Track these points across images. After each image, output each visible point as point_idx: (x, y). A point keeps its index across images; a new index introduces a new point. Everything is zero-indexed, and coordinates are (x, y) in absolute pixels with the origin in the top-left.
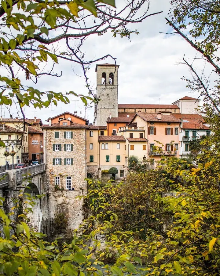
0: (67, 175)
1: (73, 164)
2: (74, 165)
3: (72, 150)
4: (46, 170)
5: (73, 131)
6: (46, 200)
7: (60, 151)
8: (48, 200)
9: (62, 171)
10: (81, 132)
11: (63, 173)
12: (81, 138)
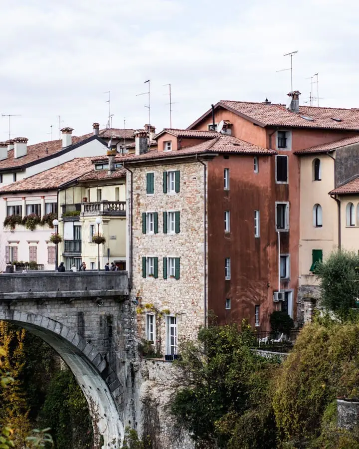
0: (168, 312)
1: (181, 276)
2: (182, 279)
3: (178, 231)
4: (130, 291)
5: (182, 168)
6: (130, 385)
7: (155, 233)
8: (133, 386)
9: (160, 299)
10: (196, 171)
11: (161, 303)
12: (196, 191)
